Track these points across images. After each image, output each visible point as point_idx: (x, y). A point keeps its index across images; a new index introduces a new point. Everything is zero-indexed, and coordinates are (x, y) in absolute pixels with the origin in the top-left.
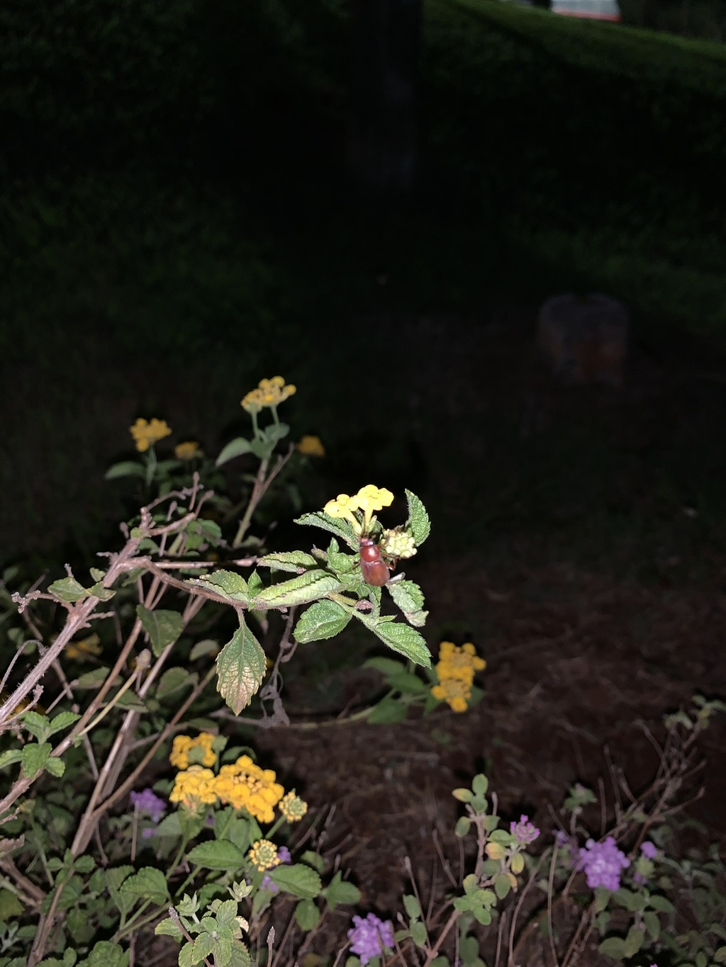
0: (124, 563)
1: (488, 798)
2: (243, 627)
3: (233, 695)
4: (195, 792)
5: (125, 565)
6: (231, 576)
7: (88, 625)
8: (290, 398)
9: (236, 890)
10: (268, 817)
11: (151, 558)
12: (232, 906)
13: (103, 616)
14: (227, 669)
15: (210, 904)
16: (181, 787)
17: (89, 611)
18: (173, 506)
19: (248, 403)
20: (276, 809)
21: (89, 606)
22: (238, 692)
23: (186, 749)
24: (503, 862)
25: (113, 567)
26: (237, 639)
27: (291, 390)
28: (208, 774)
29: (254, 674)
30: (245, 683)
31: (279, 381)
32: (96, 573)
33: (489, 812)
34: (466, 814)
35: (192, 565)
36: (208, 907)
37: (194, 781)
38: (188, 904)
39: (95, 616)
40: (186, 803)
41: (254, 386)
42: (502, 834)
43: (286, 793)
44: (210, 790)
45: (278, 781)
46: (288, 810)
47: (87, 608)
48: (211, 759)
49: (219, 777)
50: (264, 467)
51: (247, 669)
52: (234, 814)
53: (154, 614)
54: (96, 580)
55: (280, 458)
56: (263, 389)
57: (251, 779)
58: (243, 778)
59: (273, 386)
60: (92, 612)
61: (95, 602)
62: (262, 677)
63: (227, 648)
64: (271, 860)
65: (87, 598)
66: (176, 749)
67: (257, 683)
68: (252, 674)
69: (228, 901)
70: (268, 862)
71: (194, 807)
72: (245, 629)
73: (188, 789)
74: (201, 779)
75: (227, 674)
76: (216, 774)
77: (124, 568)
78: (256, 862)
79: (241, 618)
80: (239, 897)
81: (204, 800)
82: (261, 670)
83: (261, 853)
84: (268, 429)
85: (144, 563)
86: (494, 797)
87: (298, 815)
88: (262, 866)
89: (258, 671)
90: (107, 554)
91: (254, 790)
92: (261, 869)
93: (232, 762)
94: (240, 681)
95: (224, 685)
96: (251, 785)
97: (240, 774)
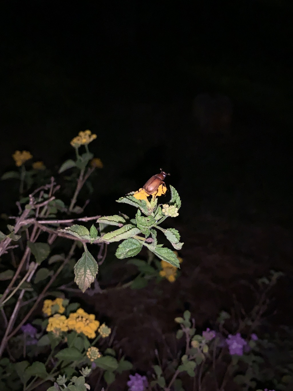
0: (22, 222)
1: (191, 321)
2: (86, 251)
3: (82, 283)
4: (58, 327)
5: (23, 222)
6: (81, 227)
7: (7, 252)
8: (94, 140)
9: (84, 372)
10: (93, 336)
11: (36, 219)
12: (82, 379)
13: (13, 247)
14: (79, 272)
15: (71, 378)
16: (52, 325)
17: (6, 245)
18: (42, 193)
19: (74, 143)
20: (97, 332)
21: (7, 243)
22: (84, 282)
23: (50, 306)
24: (198, 349)
25: (18, 223)
26: (84, 257)
27: (94, 137)
28: (63, 318)
29: (92, 273)
30: (87, 277)
31: (88, 132)
32: (10, 227)
33: (191, 327)
34: (181, 328)
35: (56, 222)
36: (71, 380)
37: (58, 322)
38: (61, 379)
39: (9, 247)
40: (54, 332)
41: (76, 135)
42: (198, 337)
43: (101, 324)
44: (65, 325)
45: (96, 319)
46: (103, 333)
47: (6, 244)
48: (62, 310)
49: (69, 319)
50: (82, 173)
51: (88, 271)
52: (77, 335)
53: (35, 244)
54: (11, 231)
55: (89, 169)
56: (81, 137)
57: (84, 319)
58: (80, 319)
59: (86, 135)
60: (8, 246)
61: (10, 241)
62: (96, 275)
63: (79, 261)
64: (97, 356)
65: (6, 239)
66: (45, 306)
67: (93, 277)
68: (91, 273)
69: (80, 377)
70: (95, 357)
71: (58, 333)
72: (87, 252)
73: (54, 325)
74: (60, 320)
75: (79, 274)
76: (67, 317)
77: (23, 224)
78: (89, 357)
79: (85, 247)
80: (85, 374)
81: (62, 330)
82: (95, 271)
83: (92, 353)
84: (84, 155)
85: (33, 222)
86: (193, 320)
87: (107, 334)
88: (93, 359)
89: (94, 272)
90: (14, 217)
91: (86, 324)
92: (92, 360)
93: (74, 311)
94: (85, 277)
95: (78, 279)
96: (84, 322)
97: (78, 317)
